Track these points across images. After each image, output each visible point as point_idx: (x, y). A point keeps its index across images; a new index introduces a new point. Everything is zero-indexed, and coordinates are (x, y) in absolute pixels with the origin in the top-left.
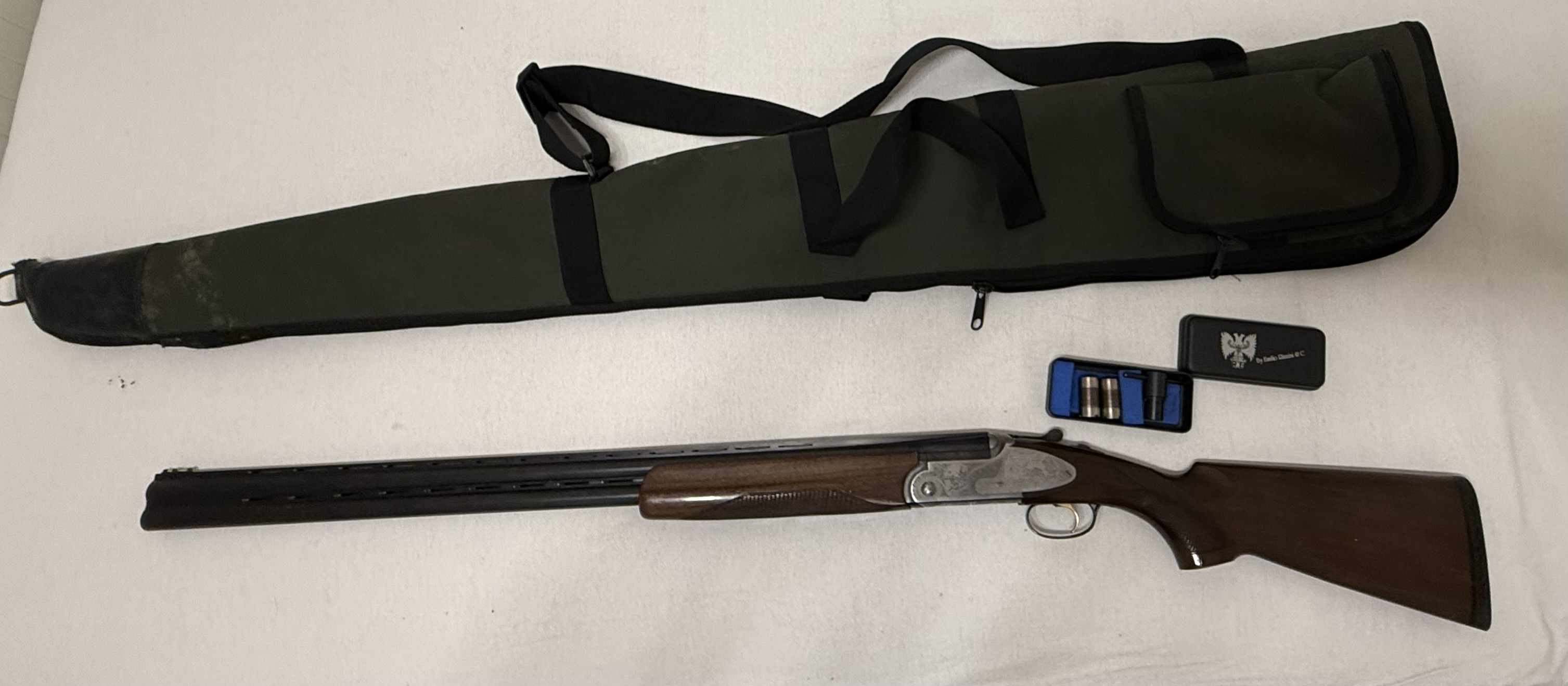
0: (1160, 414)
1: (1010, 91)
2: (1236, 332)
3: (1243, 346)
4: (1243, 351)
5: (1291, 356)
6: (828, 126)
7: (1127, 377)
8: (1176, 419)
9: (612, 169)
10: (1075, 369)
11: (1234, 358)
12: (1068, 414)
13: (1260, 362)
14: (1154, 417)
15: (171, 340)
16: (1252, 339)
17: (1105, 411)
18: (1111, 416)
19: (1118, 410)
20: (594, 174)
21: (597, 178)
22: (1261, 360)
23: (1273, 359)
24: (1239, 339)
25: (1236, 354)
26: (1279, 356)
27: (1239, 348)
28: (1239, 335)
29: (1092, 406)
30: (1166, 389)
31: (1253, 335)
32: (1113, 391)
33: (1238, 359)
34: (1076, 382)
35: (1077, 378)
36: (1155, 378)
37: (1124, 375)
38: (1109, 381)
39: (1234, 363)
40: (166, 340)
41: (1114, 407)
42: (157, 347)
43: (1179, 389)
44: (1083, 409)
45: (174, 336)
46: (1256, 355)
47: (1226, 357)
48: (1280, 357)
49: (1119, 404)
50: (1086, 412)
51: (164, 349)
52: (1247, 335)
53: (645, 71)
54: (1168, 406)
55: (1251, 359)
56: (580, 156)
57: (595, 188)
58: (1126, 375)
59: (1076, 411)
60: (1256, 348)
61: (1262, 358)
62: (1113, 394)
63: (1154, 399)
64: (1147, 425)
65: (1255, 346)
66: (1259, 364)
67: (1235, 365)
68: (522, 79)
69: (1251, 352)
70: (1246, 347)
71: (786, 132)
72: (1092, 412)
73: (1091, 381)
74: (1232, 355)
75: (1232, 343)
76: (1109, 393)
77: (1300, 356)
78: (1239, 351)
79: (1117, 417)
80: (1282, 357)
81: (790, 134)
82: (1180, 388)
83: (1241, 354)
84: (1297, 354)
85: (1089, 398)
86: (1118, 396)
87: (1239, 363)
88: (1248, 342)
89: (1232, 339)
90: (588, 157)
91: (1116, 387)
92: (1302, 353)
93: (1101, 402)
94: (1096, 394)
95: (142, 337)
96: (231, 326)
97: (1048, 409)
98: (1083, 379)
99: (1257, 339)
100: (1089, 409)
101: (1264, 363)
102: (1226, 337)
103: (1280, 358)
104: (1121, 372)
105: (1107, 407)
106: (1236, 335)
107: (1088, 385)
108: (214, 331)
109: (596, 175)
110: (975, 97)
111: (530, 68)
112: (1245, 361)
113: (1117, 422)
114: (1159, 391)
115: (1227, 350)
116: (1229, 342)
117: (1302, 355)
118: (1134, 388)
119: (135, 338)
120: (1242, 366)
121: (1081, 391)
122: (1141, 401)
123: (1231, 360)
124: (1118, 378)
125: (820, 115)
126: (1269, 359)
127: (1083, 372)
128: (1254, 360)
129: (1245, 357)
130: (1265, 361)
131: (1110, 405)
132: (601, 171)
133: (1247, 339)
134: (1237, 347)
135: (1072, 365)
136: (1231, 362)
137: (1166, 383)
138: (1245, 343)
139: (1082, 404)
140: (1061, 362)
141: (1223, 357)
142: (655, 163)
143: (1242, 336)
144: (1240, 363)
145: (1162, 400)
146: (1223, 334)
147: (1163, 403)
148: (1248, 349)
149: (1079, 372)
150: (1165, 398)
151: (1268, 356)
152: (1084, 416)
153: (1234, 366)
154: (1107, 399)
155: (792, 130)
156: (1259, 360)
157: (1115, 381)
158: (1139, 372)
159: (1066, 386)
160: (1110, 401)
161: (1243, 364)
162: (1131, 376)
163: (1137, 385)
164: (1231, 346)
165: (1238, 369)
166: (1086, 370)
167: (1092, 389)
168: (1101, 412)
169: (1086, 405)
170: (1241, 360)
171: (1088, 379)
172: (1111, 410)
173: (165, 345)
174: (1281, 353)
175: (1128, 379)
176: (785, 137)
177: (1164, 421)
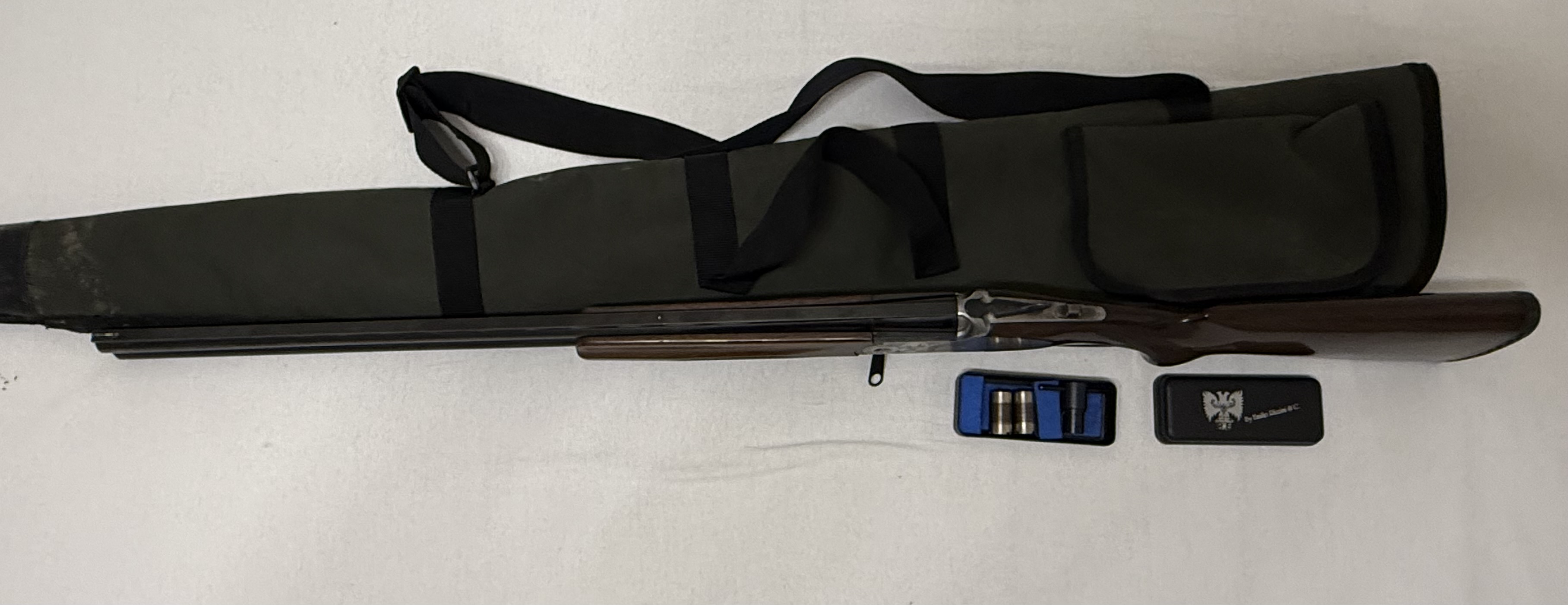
0: (1081, 427)
1: (933, 123)
2: (1220, 390)
3: (1228, 405)
4: (1230, 410)
5: (1284, 410)
6: (728, 151)
7: (1043, 389)
8: (1097, 431)
9: (493, 183)
10: (985, 382)
11: (1220, 418)
12: (979, 432)
13: (1249, 421)
14: (1073, 431)
15: (56, 322)
16: (1238, 396)
17: (1017, 425)
18: (1024, 431)
19: (1032, 425)
20: (478, 186)
21: (481, 192)
22: (1250, 419)
23: (1263, 415)
24: (1223, 397)
25: (1221, 414)
26: (1270, 411)
27: (1224, 408)
28: (1223, 393)
29: (1004, 422)
30: (1086, 399)
31: (1239, 392)
32: (1027, 404)
33: (1224, 420)
34: (987, 397)
35: (987, 393)
36: (1074, 387)
37: (1039, 389)
38: (1023, 394)
39: (1220, 425)
40: (50, 322)
41: (1027, 421)
42: (41, 328)
43: (1100, 398)
44: (994, 425)
45: (59, 318)
46: (1244, 414)
47: (1210, 419)
48: (1272, 413)
49: (1034, 418)
50: (997, 430)
51: (47, 330)
52: (1231, 392)
53: (530, 80)
54: (1088, 417)
55: (1239, 419)
56: (464, 168)
57: (478, 201)
58: (1042, 387)
59: (986, 428)
60: (1243, 406)
61: (1250, 416)
62: (1026, 408)
63: (1073, 412)
64: (1067, 439)
65: (1242, 404)
66: (1248, 423)
67: (1221, 426)
68: (403, 84)
69: (1238, 411)
70: (1232, 406)
71: (682, 156)
72: (1004, 429)
73: (1004, 396)
74: (1216, 417)
75: (1216, 402)
76: (1023, 407)
77: (1294, 410)
78: (1224, 412)
79: (1030, 432)
80: (1274, 413)
81: (686, 157)
82: (1102, 396)
83: (1227, 415)
84: (1290, 408)
85: (1000, 414)
86: (1033, 408)
87: (1225, 424)
88: (1233, 400)
89: (1215, 398)
90: (473, 169)
91: (1030, 400)
92: (1297, 407)
93: (1013, 417)
94: (1009, 409)
95: (27, 315)
96: (112, 312)
97: (956, 427)
98: (995, 393)
99: (1243, 396)
100: (1000, 426)
101: (1254, 421)
102: (1208, 397)
103: (1271, 415)
104: (1036, 384)
105: (1020, 422)
106: (1219, 393)
107: (1000, 401)
108: (97, 316)
109: (480, 188)
110: (892, 128)
111: (411, 72)
112: (1232, 421)
113: (1032, 437)
114: (1078, 404)
115: (1210, 412)
116: (1213, 401)
117: (1295, 408)
118: (1051, 400)
119: (21, 317)
120: (1229, 428)
121: (993, 406)
122: (1059, 414)
123: (1217, 421)
124: (1032, 390)
125: (721, 138)
126: (1259, 417)
127: (995, 386)
128: (1242, 419)
129: (1232, 416)
130: (1255, 419)
131: (1024, 419)
132: (485, 185)
133: (1232, 397)
134: (1222, 407)
135: (981, 378)
136: (1214, 423)
137: (1087, 393)
138: (1231, 401)
139: (993, 421)
140: (969, 377)
141: (1207, 419)
142: (540, 179)
143: (1227, 393)
144: (1227, 424)
145: (1081, 413)
146: (1205, 394)
147: (1083, 415)
148: (1233, 408)
149: (989, 386)
150: (1085, 410)
151: (1258, 413)
152: (995, 433)
153: (1220, 428)
154: (1020, 413)
155: (689, 154)
156: (1247, 419)
157: (1030, 394)
158: (1057, 383)
159: (975, 402)
160: (1024, 415)
161: (1230, 425)
162: (1047, 387)
163: (1055, 396)
164: (1215, 406)
165: (1224, 430)
166: (996, 383)
167: (1004, 404)
168: (1014, 428)
169: (997, 422)
170: (1227, 420)
171: (1000, 394)
172: (1024, 425)
173: (49, 325)
174: (1272, 409)
175: (1045, 391)
176: (680, 160)
177: (1085, 434)
